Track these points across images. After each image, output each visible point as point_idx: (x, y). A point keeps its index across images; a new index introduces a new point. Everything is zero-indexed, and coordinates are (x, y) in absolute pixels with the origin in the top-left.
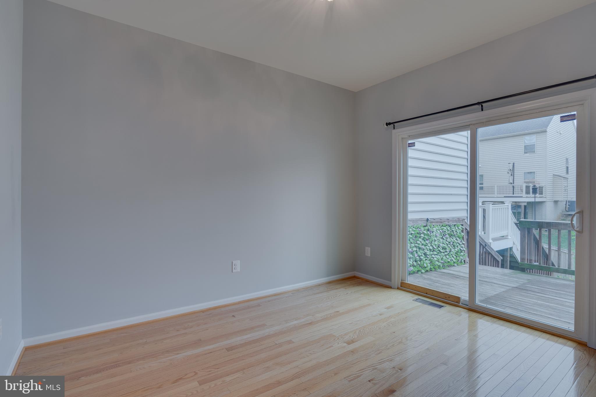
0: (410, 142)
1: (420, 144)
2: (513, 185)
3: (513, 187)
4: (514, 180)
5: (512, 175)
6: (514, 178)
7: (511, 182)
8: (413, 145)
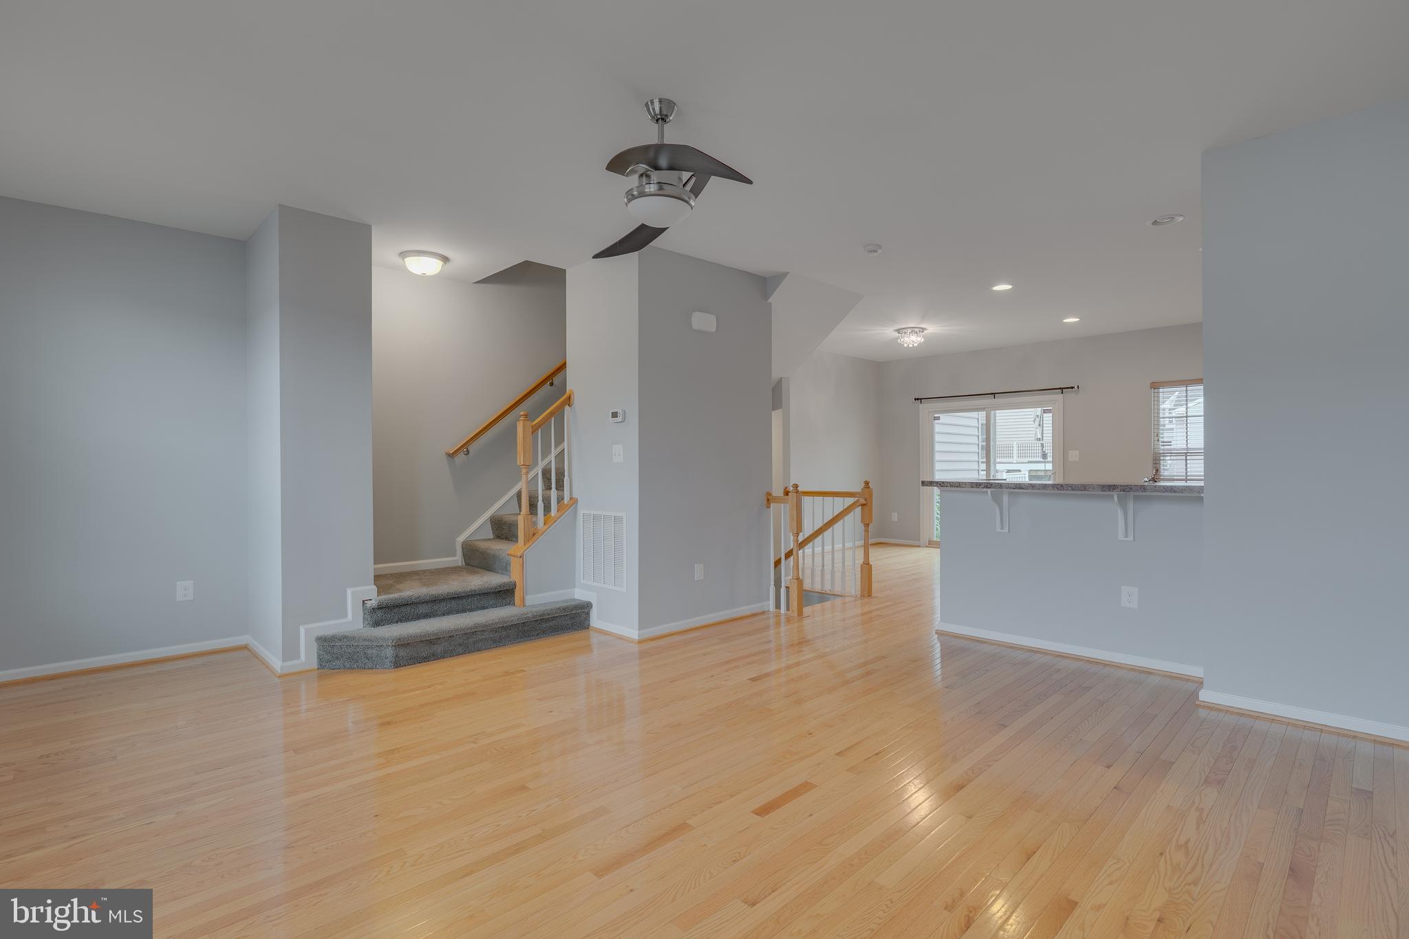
0: (936, 415)
1: (944, 418)
2: (1041, 442)
3: (1042, 445)
4: (1042, 433)
5: (1040, 425)
6: (1043, 430)
7: (1039, 436)
8: (938, 418)
